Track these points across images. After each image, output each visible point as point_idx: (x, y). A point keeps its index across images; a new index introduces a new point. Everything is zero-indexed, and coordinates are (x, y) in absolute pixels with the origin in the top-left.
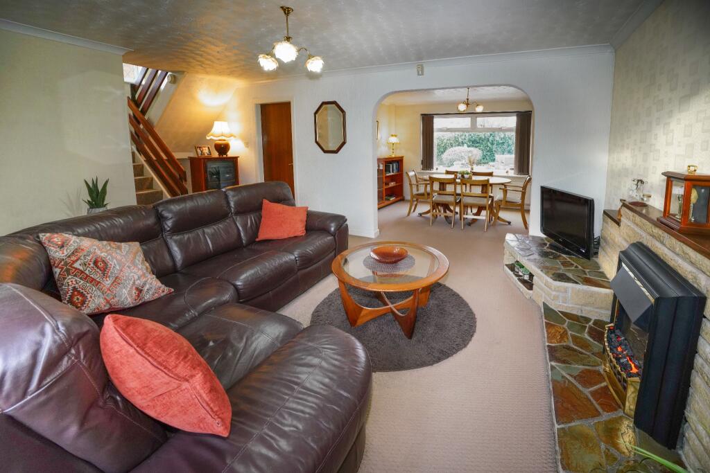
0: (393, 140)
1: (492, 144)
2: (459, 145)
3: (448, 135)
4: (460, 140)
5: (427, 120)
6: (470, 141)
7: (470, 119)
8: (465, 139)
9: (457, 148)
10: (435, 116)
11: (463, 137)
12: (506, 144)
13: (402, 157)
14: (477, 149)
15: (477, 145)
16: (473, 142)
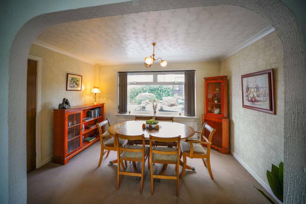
0: (96, 91)
1: (161, 91)
2: (144, 92)
3: (138, 87)
4: (145, 89)
5: (123, 76)
6: (149, 90)
7: (153, 76)
8: (147, 89)
9: (143, 94)
10: (128, 74)
11: (146, 88)
12: (167, 91)
13: (103, 104)
14: (153, 94)
15: (153, 92)
16: (151, 90)
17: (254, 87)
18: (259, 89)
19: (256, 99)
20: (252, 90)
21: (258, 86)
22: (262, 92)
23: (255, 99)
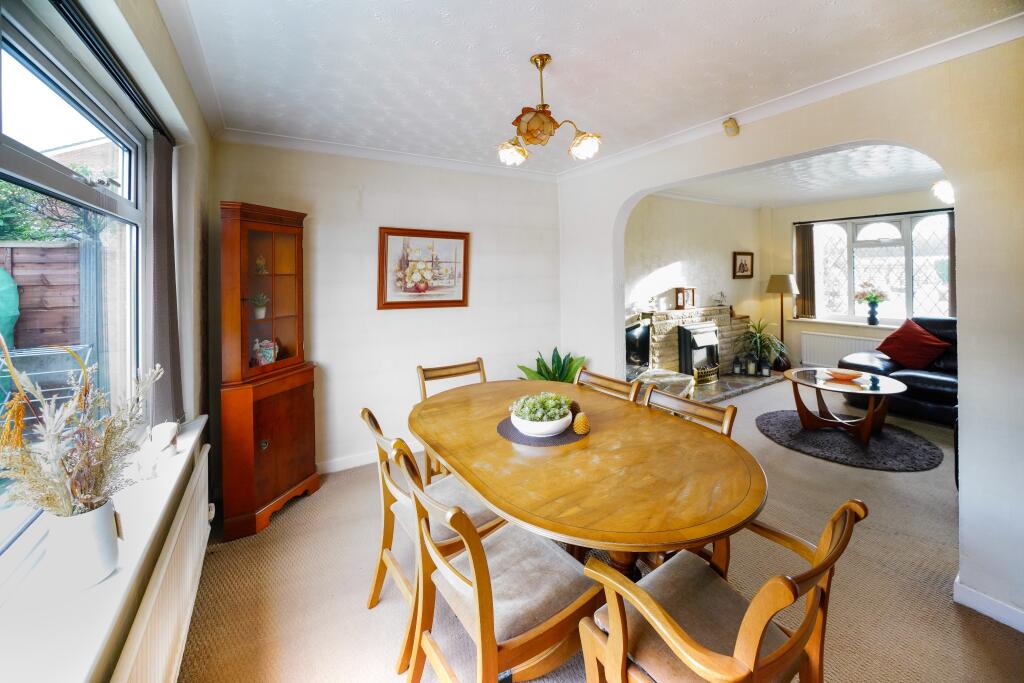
17: (426, 259)
18: (440, 265)
19: (430, 285)
20: (421, 266)
21: (437, 259)
22: (447, 271)
23: (427, 284)
